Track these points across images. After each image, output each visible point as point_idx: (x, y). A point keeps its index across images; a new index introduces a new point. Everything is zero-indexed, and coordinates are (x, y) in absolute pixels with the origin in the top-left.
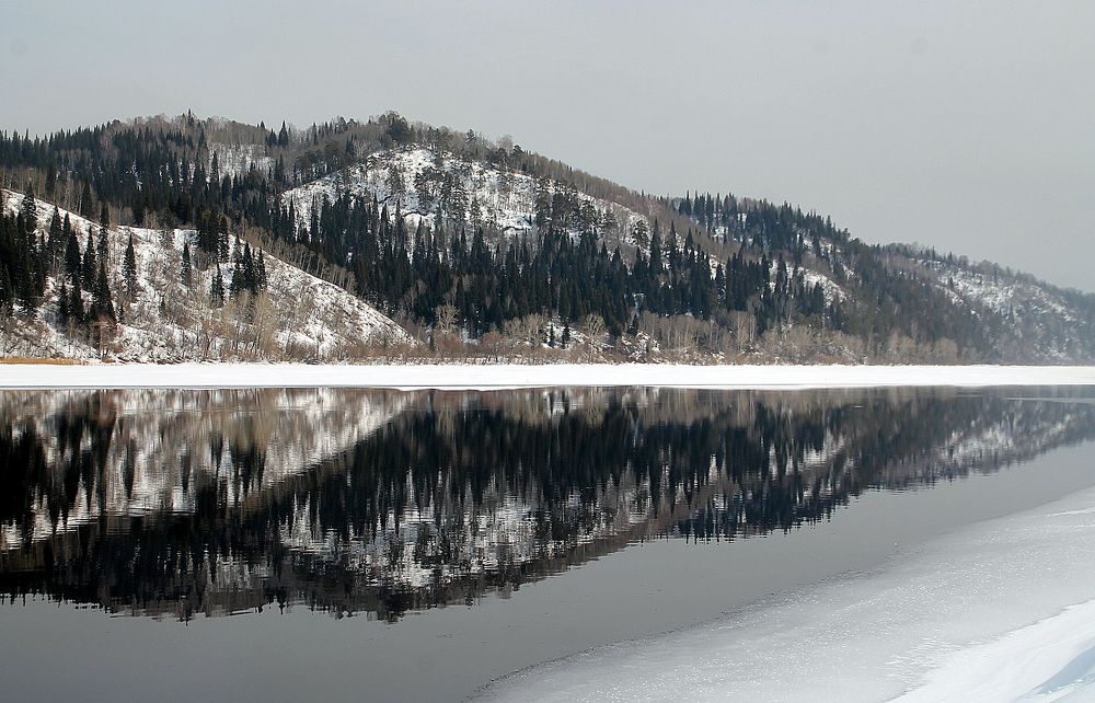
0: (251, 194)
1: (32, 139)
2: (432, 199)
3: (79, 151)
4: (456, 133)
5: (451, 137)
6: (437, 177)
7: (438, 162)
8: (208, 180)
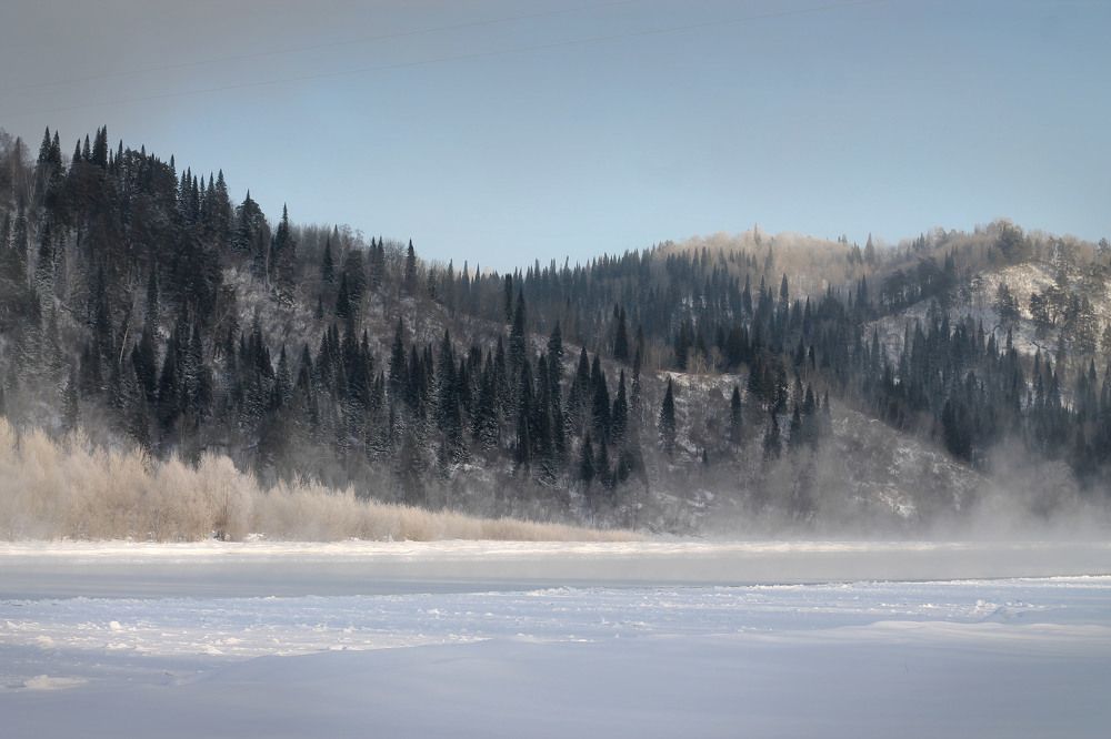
0: (826, 326)
1: (572, 267)
2: (1053, 326)
3: (625, 279)
4: (1084, 243)
5: (1078, 248)
6: (1057, 298)
7: (1061, 280)
8: (775, 310)
